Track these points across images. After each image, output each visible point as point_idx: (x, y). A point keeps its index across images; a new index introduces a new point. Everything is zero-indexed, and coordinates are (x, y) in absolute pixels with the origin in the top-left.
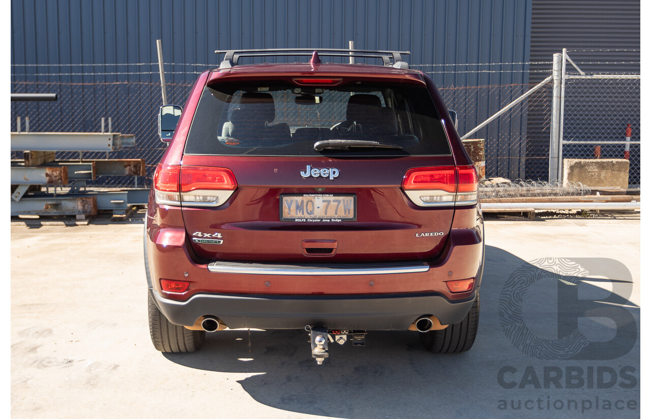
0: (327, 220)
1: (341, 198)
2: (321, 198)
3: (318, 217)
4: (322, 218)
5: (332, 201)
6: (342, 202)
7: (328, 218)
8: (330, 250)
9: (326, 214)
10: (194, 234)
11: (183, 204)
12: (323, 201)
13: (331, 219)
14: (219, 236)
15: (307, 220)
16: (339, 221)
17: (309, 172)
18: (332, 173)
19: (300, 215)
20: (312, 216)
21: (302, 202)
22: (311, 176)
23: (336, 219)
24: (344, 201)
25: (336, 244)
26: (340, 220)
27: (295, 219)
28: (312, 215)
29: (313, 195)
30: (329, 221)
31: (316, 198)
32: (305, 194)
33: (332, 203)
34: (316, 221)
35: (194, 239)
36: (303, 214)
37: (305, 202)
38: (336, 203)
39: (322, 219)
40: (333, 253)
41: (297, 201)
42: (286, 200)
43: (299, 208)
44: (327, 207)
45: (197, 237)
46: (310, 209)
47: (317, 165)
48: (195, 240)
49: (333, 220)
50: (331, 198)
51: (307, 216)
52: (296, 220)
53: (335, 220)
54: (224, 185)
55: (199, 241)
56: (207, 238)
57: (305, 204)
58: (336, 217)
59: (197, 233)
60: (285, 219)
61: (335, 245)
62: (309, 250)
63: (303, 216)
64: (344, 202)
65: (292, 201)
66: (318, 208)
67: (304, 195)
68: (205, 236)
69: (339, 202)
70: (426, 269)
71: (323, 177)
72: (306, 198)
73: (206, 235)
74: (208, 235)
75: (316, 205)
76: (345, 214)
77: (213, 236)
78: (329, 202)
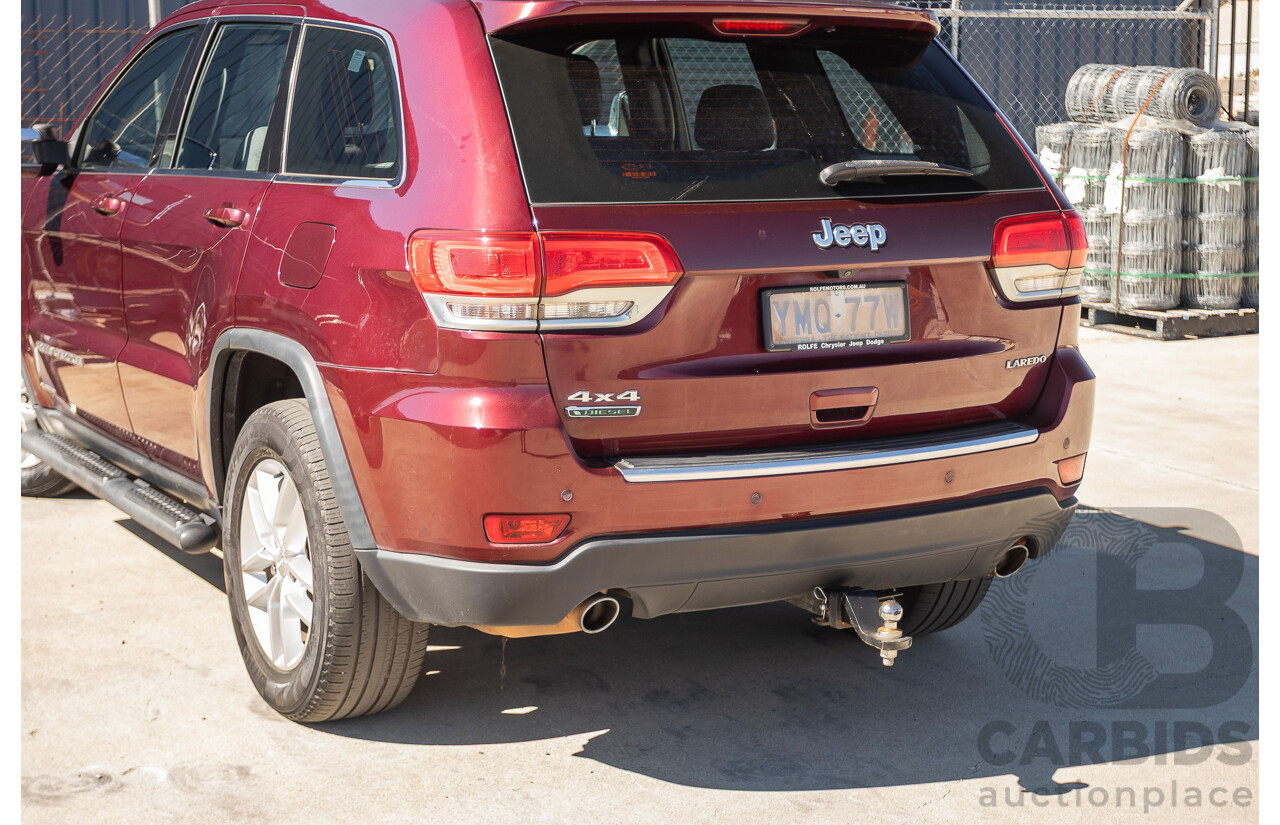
0: (857, 344)
1: (878, 291)
2: (841, 293)
3: (838, 338)
4: (845, 338)
5: (862, 299)
6: (881, 299)
7: (858, 337)
8: (863, 410)
9: (853, 329)
10: (571, 398)
11: (544, 326)
12: (847, 301)
13: (864, 341)
14: (634, 396)
15: (819, 344)
16: (880, 342)
17: (828, 235)
18: (873, 234)
19: (804, 335)
20: (828, 336)
21: (807, 304)
22: (834, 245)
23: (874, 339)
24: (884, 296)
25: (875, 394)
26: (882, 341)
27: (796, 346)
28: (828, 333)
29: (828, 288)
30: (861, 344)
31: (833, 293)
32: (813, 286)
33: (863, 304)
34: (836, 345)
35: (569, 409)
36: (810, 332)
37: (812, 303)
38: (871, 304)
39: (848, 342)
40: (866, 418)
41: (796, 303)
42: (777, 301)
43: (802, 319)
44: (854, 313)
45: (579, 403)
46: (822, 320)
47: (841, 219)
48: (572, 413)
49: (868, 342)
50: (860, 292)
51: (818, 336)
52: (800, 347)
53: (872, 343)
54: (648, 273)
55: (582, 412)
56: (603, 403)
57: (812, 309)
58: (873, 334)
59: (579, 393)
60: (776, 347)
61: (872, 398)
62: (823, 415)
63: (810, 336)
64: (885, 301)
65: (786, 304)
66: (838, 316)
67: (811, 289)
68: (598, 400)
69: (875, 299)
70: (1034, 437)
71: (858, 246)
72: (815, 294)
73: (601, 397)
74: (606, 398)
75: (834, 311)
76: (889, 327)
77: (620, 397)
78: (857, 301)
